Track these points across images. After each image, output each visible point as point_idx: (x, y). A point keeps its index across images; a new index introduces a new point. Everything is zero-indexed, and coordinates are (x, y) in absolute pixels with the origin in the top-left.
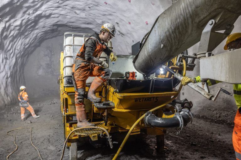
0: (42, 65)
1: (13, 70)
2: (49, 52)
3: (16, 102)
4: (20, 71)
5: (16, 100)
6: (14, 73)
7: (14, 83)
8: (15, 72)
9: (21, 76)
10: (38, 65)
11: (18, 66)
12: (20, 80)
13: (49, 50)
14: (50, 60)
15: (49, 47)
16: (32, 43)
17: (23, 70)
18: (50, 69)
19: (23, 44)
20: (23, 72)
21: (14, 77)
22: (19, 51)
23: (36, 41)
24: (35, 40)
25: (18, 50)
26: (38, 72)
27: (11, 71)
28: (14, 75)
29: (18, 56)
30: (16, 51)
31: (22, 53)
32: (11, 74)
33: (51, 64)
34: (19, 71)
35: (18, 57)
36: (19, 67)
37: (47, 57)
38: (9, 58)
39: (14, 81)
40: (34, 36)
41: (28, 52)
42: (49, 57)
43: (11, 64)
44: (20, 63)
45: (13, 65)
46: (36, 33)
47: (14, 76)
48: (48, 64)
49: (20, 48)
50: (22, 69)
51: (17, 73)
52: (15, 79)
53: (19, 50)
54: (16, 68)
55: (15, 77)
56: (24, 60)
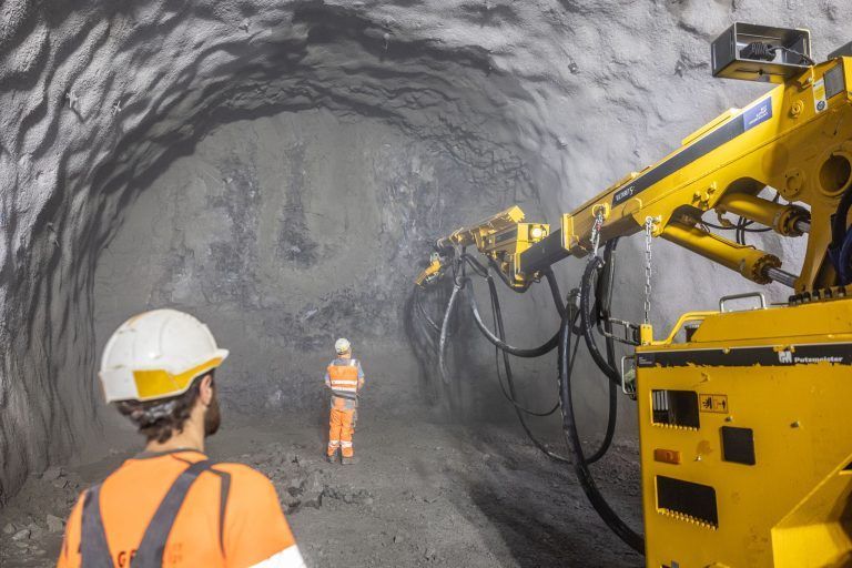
0: (191, 251)
1: (32, 243)
2: (234, 188)
3: (27, 473)
4: (75, 267)
5: (24, 451)
6: (34, 267)
7: (29, 332)
8: (41, 264)
9: (76, 299)
10: (173, 249)
11: (68, 234)
12: (71, 322)
13: (234, 178)
14: (237, 228)
15: (237, 162)
16: (161, 108)
17: (93, 267)
18: (234, 276)
19: (114, 94)
20: (90, 282)
21: (31, 293)
22: (85, 131)
23: (185, 104)
24: (182, 97)
25: (82, 120)
26: (168, 287)
27: (17, 245)
28: (33, 282)
29: (77, 162)
30: (69, 119)
31: (102, 156)
32: (17, 265)
33: (239, 250)
34: (73, 264)
35: (75, 175)
36: (73, 240)
37: (222, 209)
38: (10, 146)
39: (30, 318)
40: (185, 61)
41: (134, 167)
42: (231, 213)
43: (21, 195)
44: (81, 220)
45: (38, 209)
46: (197, 39)
47: (37, 290)
48: (225, 249)
49: (95, 112)
50: (86, 258)
51: (57, 277)
52: (41, 311)
53: (90, 124)
54: (53, 237)
55: (43, 300)
56: (102, 207)
